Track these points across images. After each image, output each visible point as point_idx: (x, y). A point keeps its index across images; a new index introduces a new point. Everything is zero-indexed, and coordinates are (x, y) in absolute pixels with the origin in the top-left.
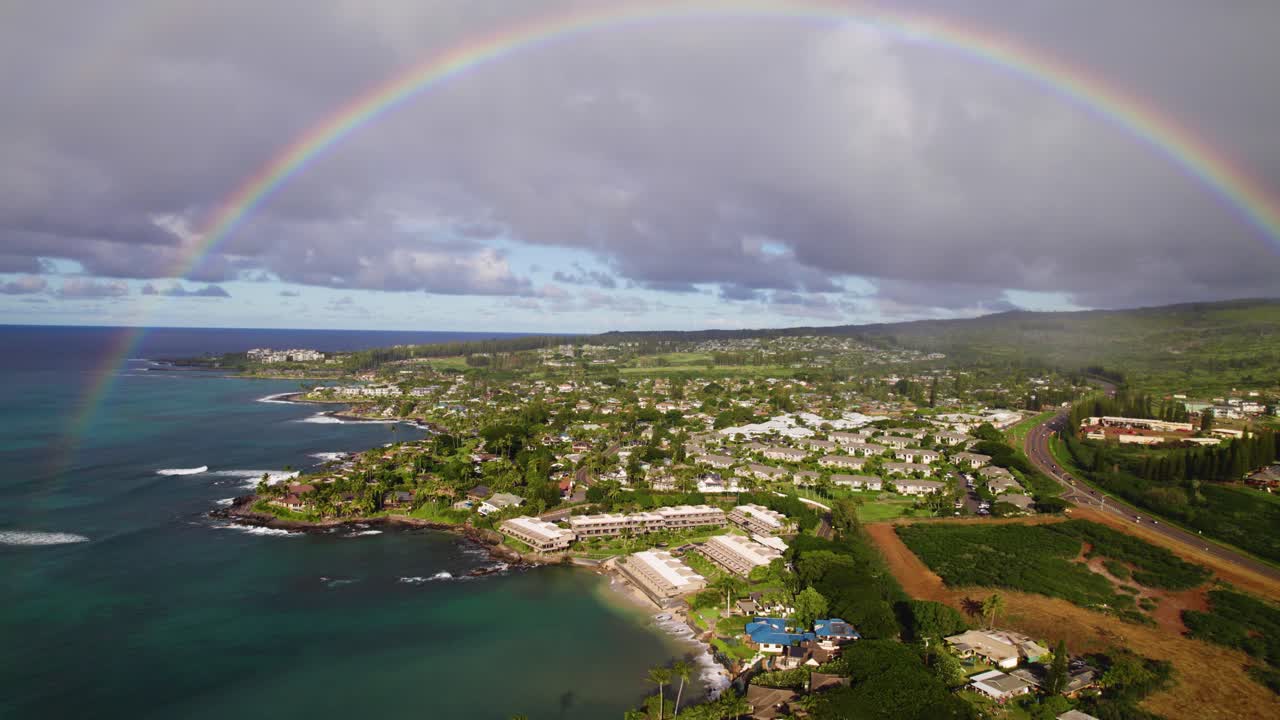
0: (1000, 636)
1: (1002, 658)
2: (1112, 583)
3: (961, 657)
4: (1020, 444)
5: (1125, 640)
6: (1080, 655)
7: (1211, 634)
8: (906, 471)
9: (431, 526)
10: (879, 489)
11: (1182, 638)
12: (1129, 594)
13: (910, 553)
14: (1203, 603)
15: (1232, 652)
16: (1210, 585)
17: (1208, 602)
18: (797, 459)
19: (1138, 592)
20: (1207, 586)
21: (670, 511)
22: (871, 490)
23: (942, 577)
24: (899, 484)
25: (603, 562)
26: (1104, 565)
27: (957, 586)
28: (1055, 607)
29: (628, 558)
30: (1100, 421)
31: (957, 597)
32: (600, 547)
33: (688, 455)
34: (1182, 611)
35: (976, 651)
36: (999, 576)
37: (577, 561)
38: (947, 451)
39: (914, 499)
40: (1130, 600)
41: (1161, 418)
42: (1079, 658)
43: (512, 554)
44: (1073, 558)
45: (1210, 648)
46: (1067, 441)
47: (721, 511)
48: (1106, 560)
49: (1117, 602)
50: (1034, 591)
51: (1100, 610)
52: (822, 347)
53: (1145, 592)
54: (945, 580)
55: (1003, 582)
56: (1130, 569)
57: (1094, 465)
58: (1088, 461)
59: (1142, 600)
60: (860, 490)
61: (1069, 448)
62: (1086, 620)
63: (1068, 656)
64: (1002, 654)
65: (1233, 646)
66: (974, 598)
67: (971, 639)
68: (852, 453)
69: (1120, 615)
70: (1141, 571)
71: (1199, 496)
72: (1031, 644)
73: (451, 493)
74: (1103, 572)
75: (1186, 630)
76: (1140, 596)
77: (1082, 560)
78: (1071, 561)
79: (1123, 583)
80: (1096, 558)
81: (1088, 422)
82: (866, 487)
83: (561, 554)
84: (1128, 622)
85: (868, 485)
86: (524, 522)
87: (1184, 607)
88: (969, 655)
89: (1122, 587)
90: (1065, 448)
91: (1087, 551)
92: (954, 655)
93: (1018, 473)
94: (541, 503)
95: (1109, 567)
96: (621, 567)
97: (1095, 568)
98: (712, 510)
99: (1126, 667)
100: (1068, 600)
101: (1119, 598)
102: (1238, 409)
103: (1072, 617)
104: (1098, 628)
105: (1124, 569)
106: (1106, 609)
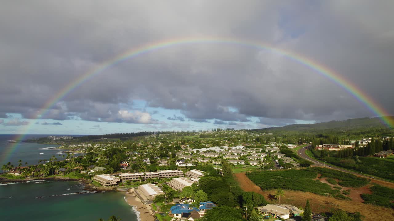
0: (282, 206)
1: (282, 215)
2: (330, 186)
3: (263, 215)
4: (296, 152)
5: (338, 206)
6: (318, 213)
7: (375, 202)
8: (254, 159)
9: (70, 180)
10: (244, 164)
11: (363, 204)
12: (338, 189)
13: (250, 180)
14: (369, 192)
15: (386, 209)
16: (370, 185)
17: (370, 191)
18: (216, 156)
19: (341, 189)
20: (369, 185)
21: (162, 172)
22: (241, 165)
23: (261, 187)
24: (251, 162)
25: (129, 189)
26: (326, 180)
27: (266, 190)
28: (307, 195)
29: (138, 187)
30: (322, 146)
31: (266, 194)
32: (130, 184)
33: (176, 156)
34: (360, 194)
35: (271, 212)
36: (284, 185)
37: (119, 189)
38: (269, 153)
39: (256, 167)
40: (338, 191)
41: (342, 144)
42: (317, 214)
43: (93, 187)
44: (314, 179)
45: (376, 207)
46: (311, 151)
47: (182, 171)
48: (327, 178)
49: (332, 193)
50: (298, 190)
51: (326, 195)
52: (235, 133)
53: (344, 189)
54: (262, 189)
55: (285, 187)
56: (337, 181)
57: (321, 156)
58: (319, 155)
59: (343, 191)
60: (237, 165)
61: (312, 152)
62: (320, 199)
63: (313, 214)
64: (282, 213)
65: (386, 206)
66: (273, 194)
67: (269, 208)
68: (236, 155)
69: (334, 197)
70: (341, 181)
71: (359, 161)
72: (296, 208)
73: (81, 168)
74: (326, 182)
75: (364, 201)
76: (342, 190)
77: (318, 179)
78: (313, 180)
79: (334, 186)
80: (324, 178)
81: (318, 146)
82: (239, 164)
83: (113, 187)
84: (338, 199)
85: (240, 162)
86: (103, 176)
87: (361, 193)
88: (267, 214)
89: (334, 187)
90: (311, 153)
91: (319, 176)
92: (260, 215)
93: (294, 158)
94: (112, 169)
95: (329, 181)
96: (135, 191)
97: (323, 181)
98: (179, 171)
99: (340, 215)
100: (312, 192)
101: (333, 191)
102: (366, 141)
103: (314, 198)
104: (326, 202)
105: (334, 181)
106: (328, 195)
